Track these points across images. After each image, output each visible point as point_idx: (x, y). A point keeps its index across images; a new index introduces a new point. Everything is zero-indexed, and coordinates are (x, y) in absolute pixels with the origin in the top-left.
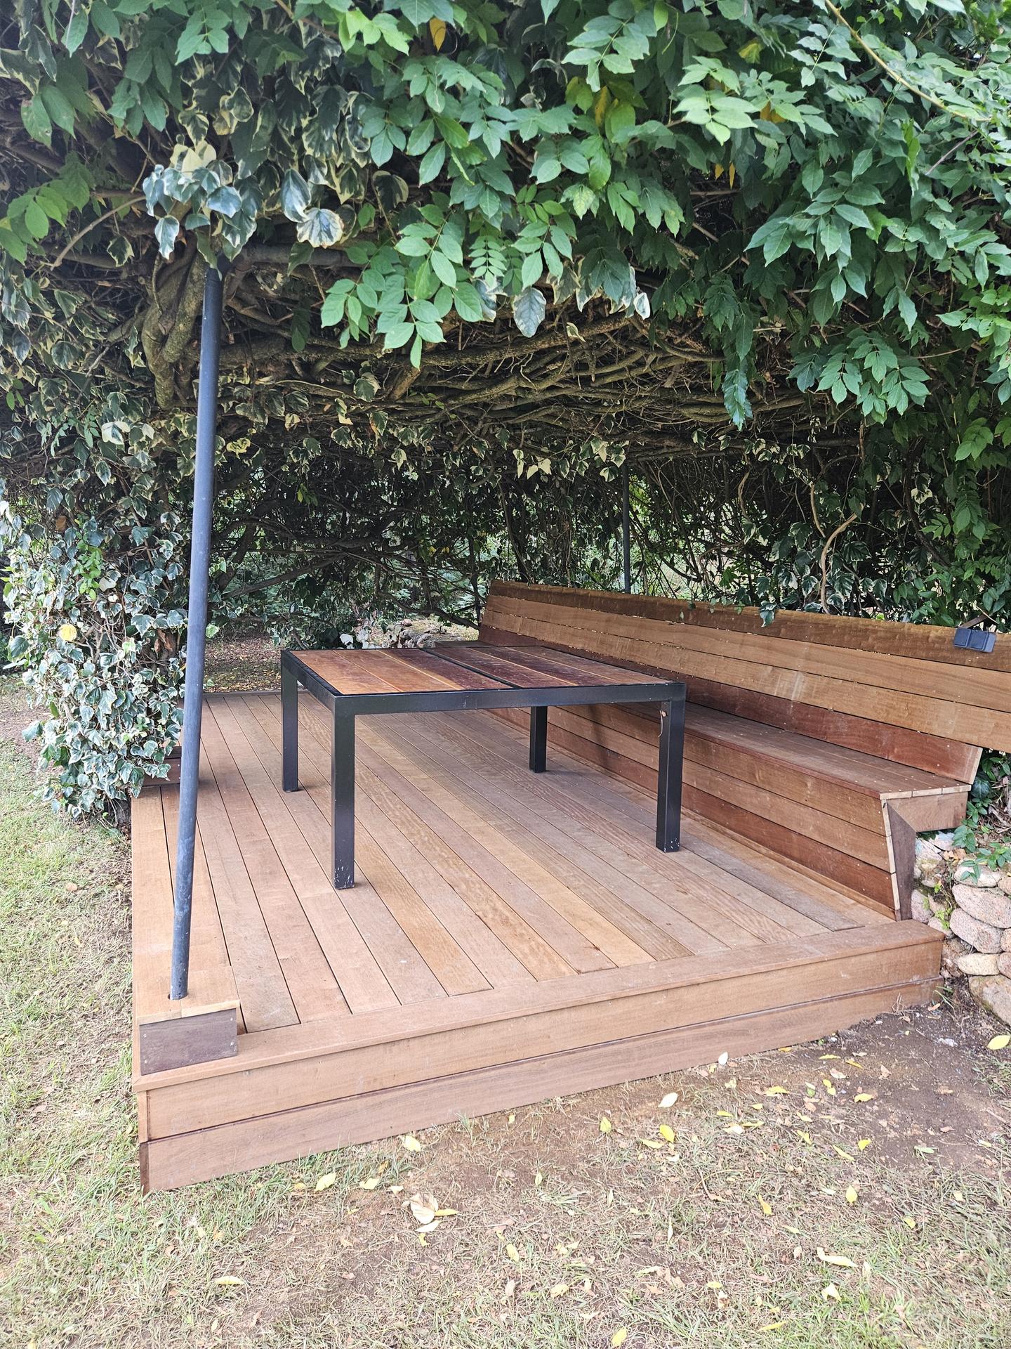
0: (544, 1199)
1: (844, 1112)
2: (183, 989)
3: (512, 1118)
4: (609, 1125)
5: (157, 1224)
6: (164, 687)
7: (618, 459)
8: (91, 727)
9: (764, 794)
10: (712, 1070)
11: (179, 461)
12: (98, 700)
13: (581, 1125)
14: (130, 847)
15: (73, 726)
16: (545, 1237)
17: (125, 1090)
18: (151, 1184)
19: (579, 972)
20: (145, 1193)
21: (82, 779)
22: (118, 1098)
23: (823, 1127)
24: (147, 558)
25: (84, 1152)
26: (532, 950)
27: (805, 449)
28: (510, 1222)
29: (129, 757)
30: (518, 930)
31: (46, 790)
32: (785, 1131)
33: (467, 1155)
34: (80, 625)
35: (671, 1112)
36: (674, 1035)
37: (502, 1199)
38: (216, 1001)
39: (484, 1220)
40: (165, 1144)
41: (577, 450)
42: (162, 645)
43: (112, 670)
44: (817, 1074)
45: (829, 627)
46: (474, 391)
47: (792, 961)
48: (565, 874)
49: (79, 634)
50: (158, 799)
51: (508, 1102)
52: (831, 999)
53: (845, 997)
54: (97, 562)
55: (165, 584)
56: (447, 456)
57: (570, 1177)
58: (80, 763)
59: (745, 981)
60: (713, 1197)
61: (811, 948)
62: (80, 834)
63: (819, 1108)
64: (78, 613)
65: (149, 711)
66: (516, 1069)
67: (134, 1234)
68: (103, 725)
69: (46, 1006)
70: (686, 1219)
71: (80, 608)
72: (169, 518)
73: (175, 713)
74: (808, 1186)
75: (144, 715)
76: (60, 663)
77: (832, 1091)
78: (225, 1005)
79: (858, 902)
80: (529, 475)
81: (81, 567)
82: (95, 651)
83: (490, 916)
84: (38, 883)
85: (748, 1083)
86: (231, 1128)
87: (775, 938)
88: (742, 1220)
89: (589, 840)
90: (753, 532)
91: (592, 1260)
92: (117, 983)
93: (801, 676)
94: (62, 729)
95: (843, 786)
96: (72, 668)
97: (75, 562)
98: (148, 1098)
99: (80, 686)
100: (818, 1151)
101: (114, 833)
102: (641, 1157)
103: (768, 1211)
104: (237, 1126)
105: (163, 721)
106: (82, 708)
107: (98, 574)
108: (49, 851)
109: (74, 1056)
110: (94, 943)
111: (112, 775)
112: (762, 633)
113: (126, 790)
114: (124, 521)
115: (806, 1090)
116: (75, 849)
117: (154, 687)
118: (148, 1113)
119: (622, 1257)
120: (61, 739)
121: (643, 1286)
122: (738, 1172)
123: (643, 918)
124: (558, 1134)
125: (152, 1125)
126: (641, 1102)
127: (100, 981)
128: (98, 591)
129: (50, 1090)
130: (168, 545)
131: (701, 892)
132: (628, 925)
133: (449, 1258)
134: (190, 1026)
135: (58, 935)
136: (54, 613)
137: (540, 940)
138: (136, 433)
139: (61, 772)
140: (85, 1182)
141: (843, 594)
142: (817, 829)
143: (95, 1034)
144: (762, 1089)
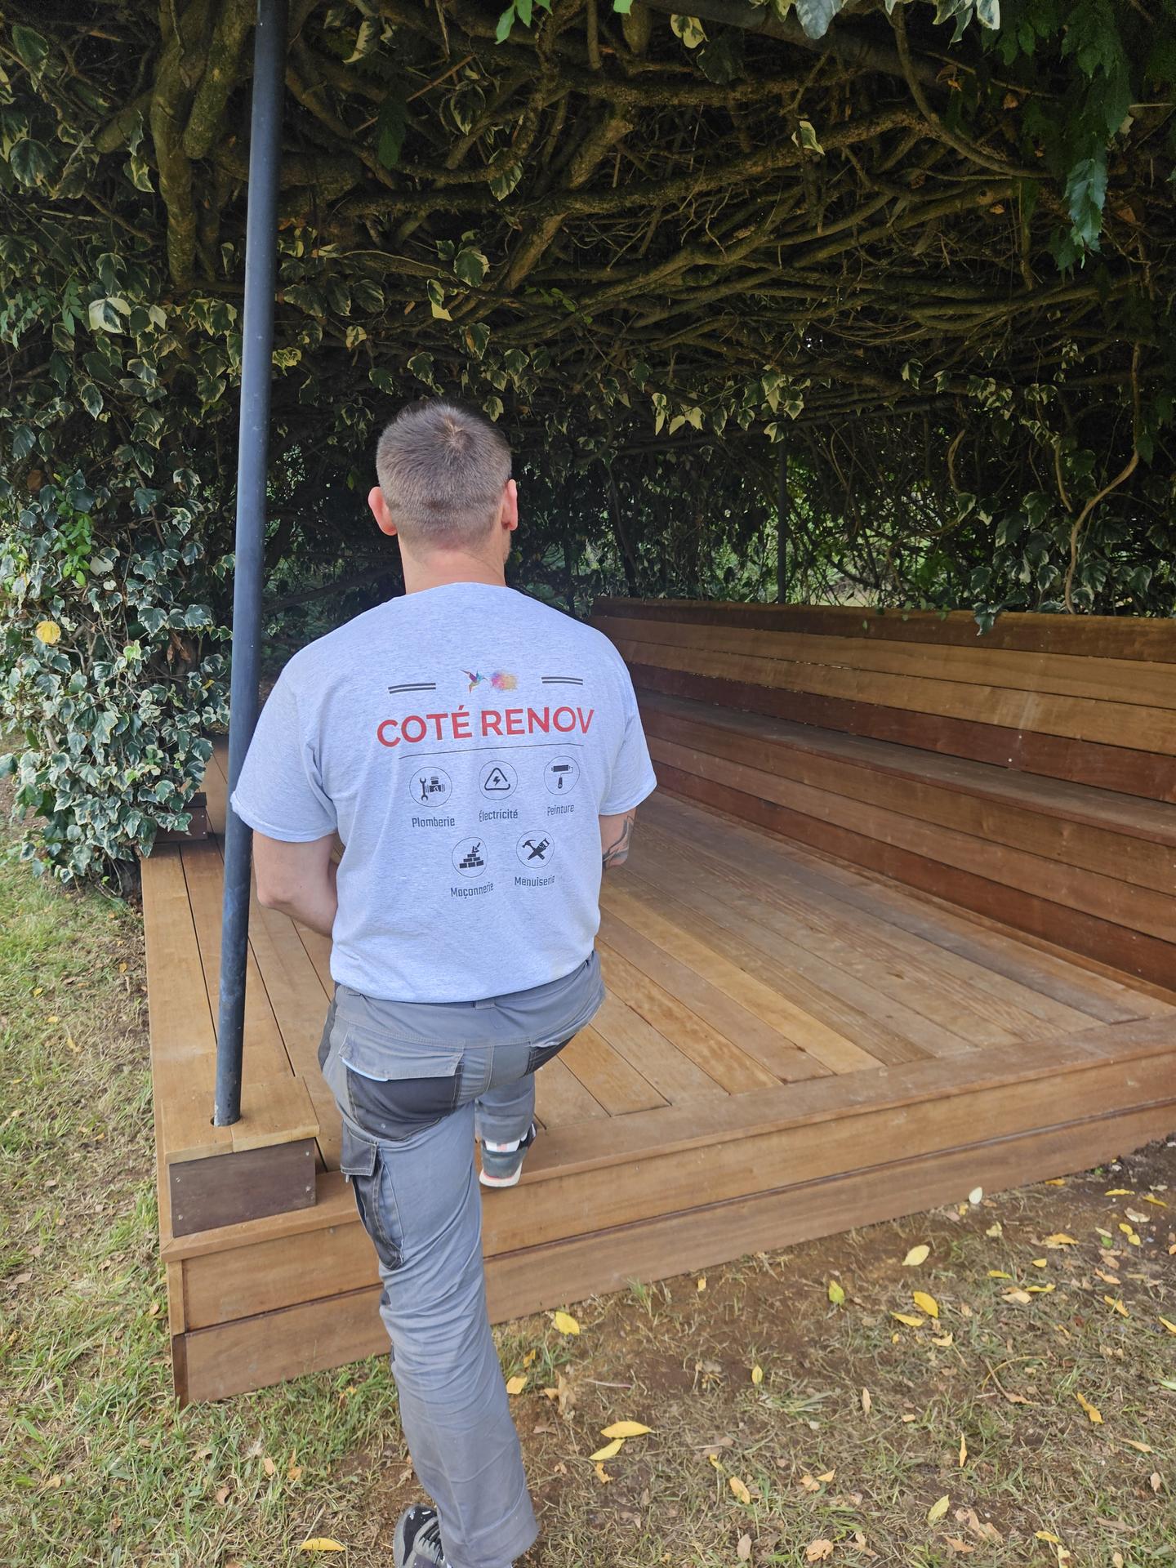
0: (769, 1404)
1: (1157, 1268)
2: (234, 1113)
3: (702, 1285)
4: (841, 1292)
5: (203, 1454)
6: (181, 711)
7: (793, 407)
8: (83, 760)
9: (993, 848)
10: (962, 1212)
11: (201, 381)
12: (93, 724)
13: (801, 1294)
14: (140, 921)
15: (59, 760)
16: (782, 1463)
17: (146, 1249)
18: (191, 1393)
19: (785, 1081)
20: (182, 1406)
21: (73, 831)
22: (136, 1262)
23: (1136, 1291)
24: (155, 533)
25: (89, 1343)
26: (713, 1051)
27: (1050, 391)
28: (727, 1441)
29: (136, 804)
30: (689, 1026)
31: (24, 847)
32: (1087, 1298)
33: (649, 1341)
34: (65, 621)
35: (924, 1270)
36: (914, 1166)
37: (709, 1406)
38: (285, 1127)
39: (688, 1438)
40: (211, 1335)
41: (738, 394)
42: (177, 654)
43: (111, 684)
44: (1108, 1216)
45: (1074, 631)
46: (619, 282)
47: (1069, 1065)
48: (734, 952)
49: (64, 633)
50: (176, 860)
51: (693, 1261)
52: (1114, 1115)
53: (1131, 1112)
54: (86, 533)
55: (179, 570)
56: (551, 419)
57: (801, 1372)
58: (70, 811)
59: (1008, 1092)
60: (1013, 1398)
61: (1089, 1047)
62: (71, 905)
63: (1124, 1264)
64: (62, 604)
65: (161, 741)
66: (707, 1215)
67: (167, 1472)
68: (100, 759)
69: (30, 1131)
70: (985, 1434)
71: (65, 597)
72: (185, 476)
73: (197, 746)
74: (1140, 1377)
75: (155, 746)
76: (38, 673)
77: (1135, 1240)
78: (298, 1133)
79: (1130, 987)
80: (672, 429)
81: (64, 540)
82: (86, 660)
83: (646, 1006)
84: (15, 968)
85: (1017, 1230)
86: (309, 1310)
87: (1037, 1034)
88: (1062, 1431)
89: (755, 910)
90: (971, 506)
91: (857, 1499)
92: (129, 1100)
93: (1033, 697)
94: (43, 764)
95: (1118, 834)
96: (56, 680)
97: (56, 533)
98: (184, 1271)
99: (66, 705)
100: (1139, 1325)
101: (119, 903)
102: (896, 1338)
103: (1096, 1417)
104: (317, 1307)
105: (181, 756)
106: (70, 737)
107: (87, 550)
108: (30, 926)
109: (71, 1202)
110: (95, 1045)
111: (113, 827)
112: (977, 643)
113: (133, 848)
114: (123, 481)
115: (1099, 1238)
116: (66, 924)
117: (168, 711)
118: (185, 1292)
119: (902, 1493)
120: (42, 777)
121: (941, 1539)
122: (1038, 1359)
123: (852, 1008)
124: (772, 1306)
125: (191, 1309)
126: (878, 1259)
127: (106, 1096)
128: (89, 575)
129: (37, 1252)
130: (184, 516)
131: (920, 975)
132: (835, 1019)
133: (646, 1501)
134: (246, 1165)
135: (44, 1035)
136: (28, 604)
137: (721, 1039)
138: (140, 317)
139: (44, 823)
140: (94, 1390)
141: (1094, 587)
142: (1075, 892)
143: (100, 1170)
144: (1040, 1238)
